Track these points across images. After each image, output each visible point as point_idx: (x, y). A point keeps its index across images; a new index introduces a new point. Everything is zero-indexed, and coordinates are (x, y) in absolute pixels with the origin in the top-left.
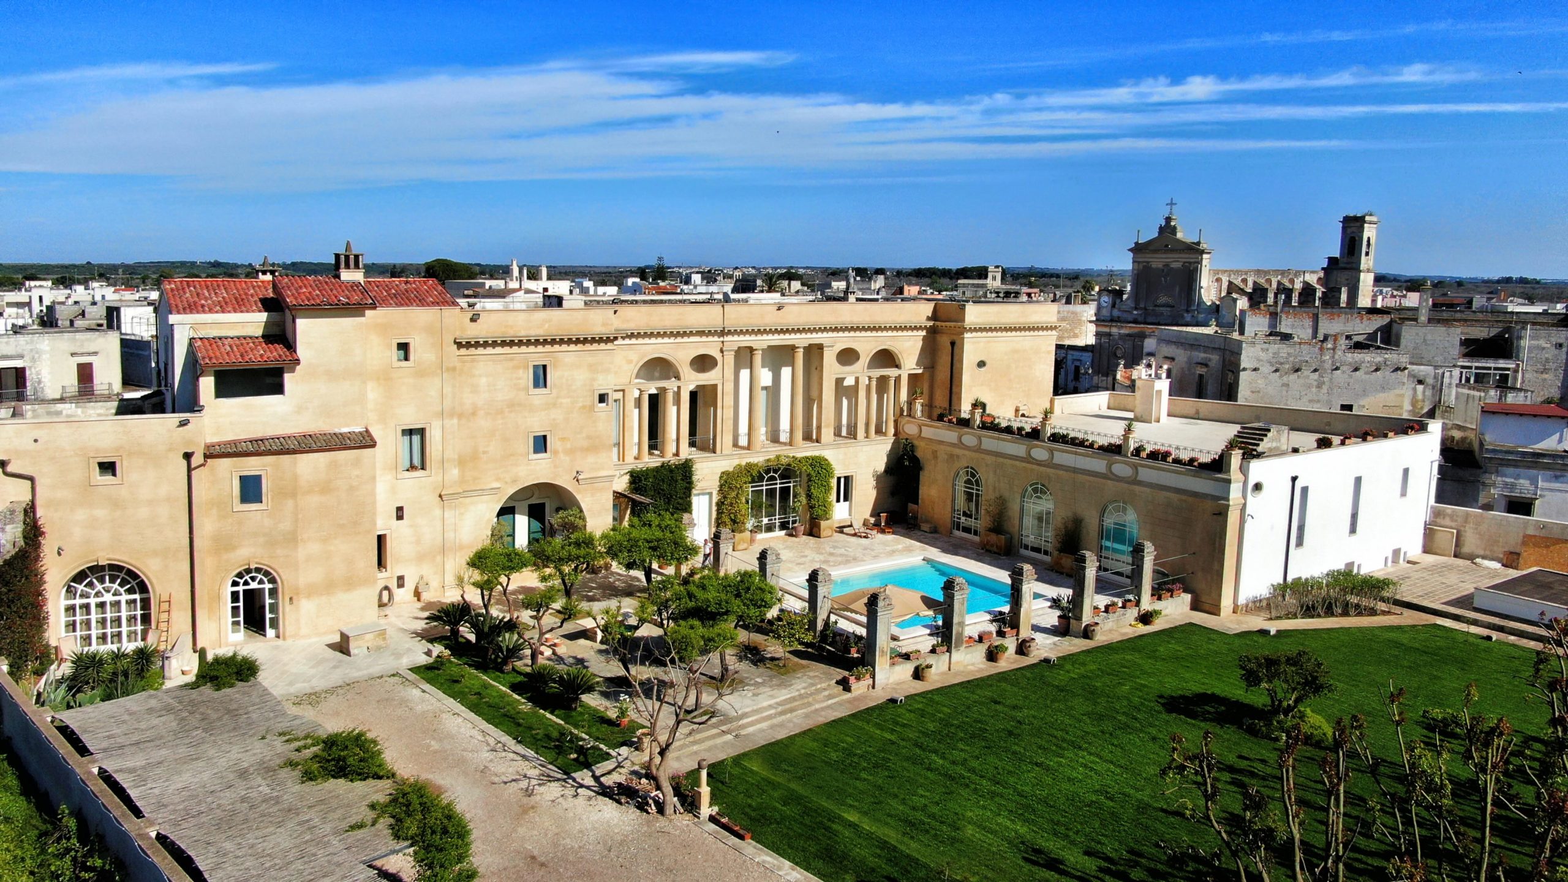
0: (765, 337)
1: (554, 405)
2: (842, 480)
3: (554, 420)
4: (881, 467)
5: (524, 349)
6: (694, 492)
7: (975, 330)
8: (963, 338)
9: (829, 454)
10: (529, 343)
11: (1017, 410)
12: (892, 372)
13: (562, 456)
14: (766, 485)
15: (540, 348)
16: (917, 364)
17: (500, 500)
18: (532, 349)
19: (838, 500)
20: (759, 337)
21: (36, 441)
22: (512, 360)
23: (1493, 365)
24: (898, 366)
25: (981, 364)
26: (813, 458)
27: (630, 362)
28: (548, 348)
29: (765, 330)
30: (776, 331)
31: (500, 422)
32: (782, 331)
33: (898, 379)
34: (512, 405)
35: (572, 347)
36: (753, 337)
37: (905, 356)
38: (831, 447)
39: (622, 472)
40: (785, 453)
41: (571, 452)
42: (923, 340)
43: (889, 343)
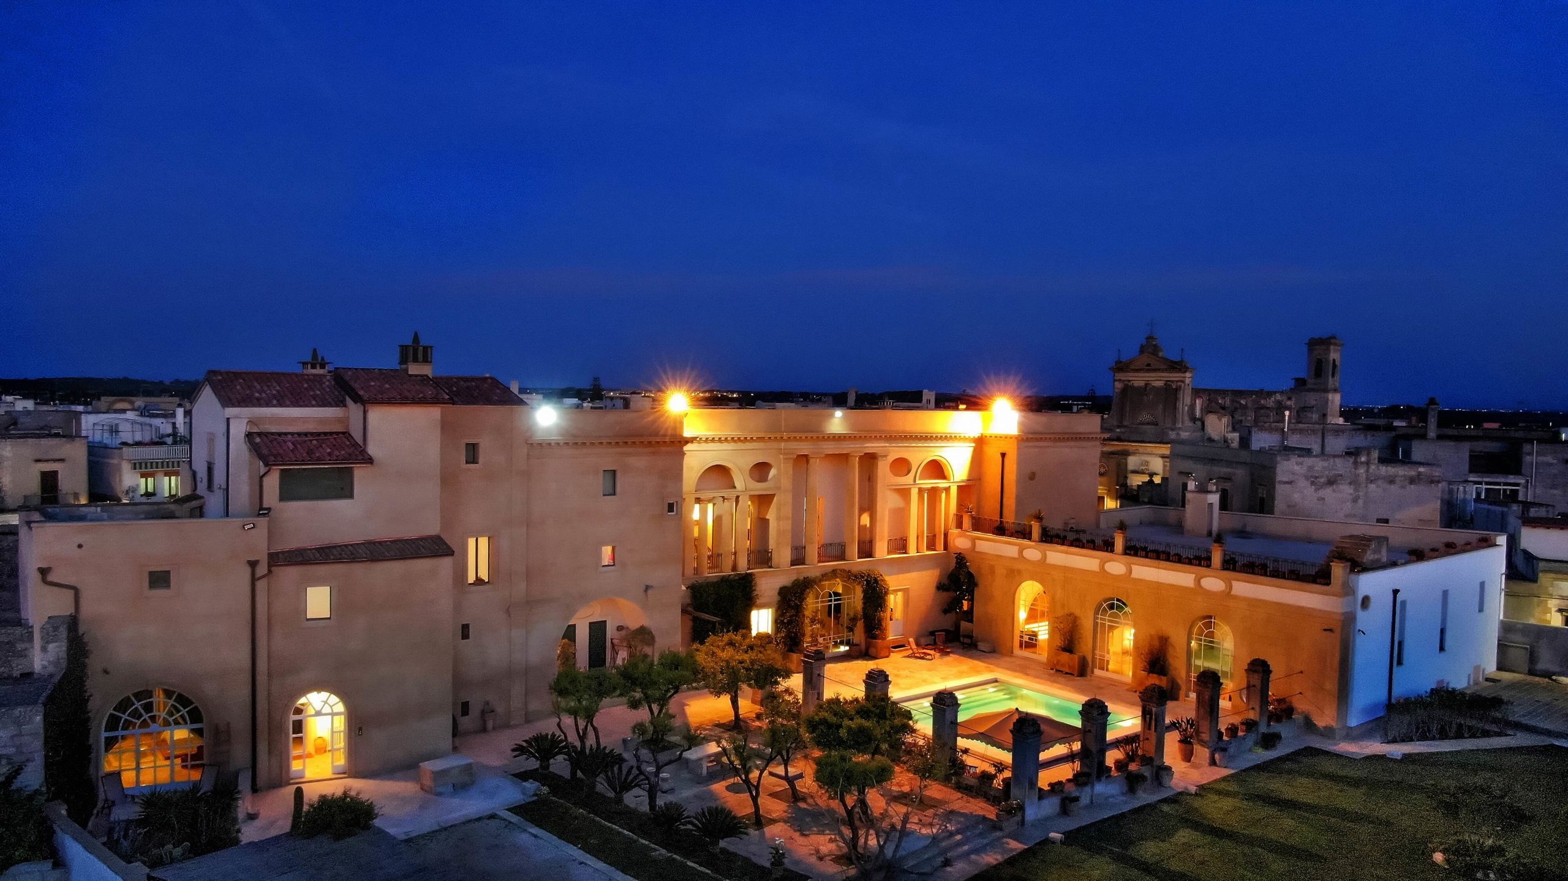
1: (624, 514)
3: (623, 529)
7: (1027, 440)
8: (1016, 449)
9: (882, 570)
13: (630, 569)
14: (822, 602)
17: (568, 617)
21: (80, 546)
22: (581, 464)
23: (1502, 480)
24: (946, 477)
25: (1032, 475)
27: (691, 469)
29: (823, 437)
30: (834, 439)
31: (568, 531)
34: (582, 513)
37: (954, 467)
38: (887, 561)
41: (640, 565)
43: (938, 454)
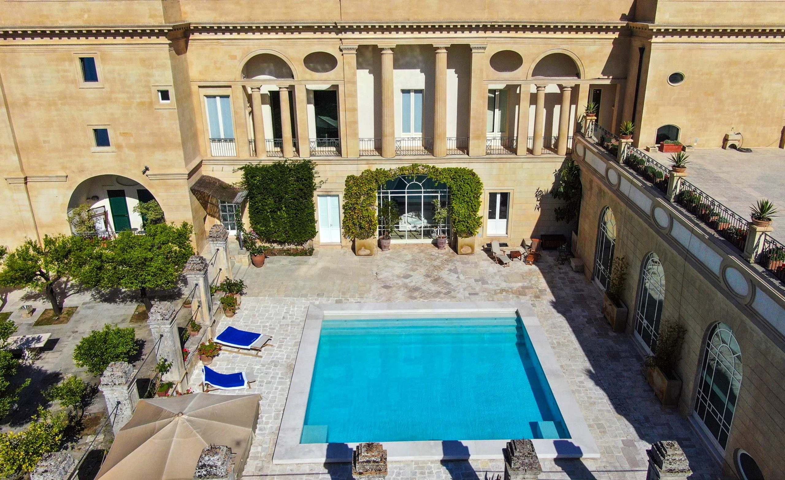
0: (394, 35)
1: (110, 99)
2: (499, 197)
3: (112, 114)
4: (547, 185)
5: (65, 40)
6: (315, 193)
7: (667, 33)
8: (651, 43)
9: (478, 169)
10: (71, 34)
11: (726, 140)
12: (569, 82)
13: (126, 150)
14: (408, 193)
15: (83, 40)
16: (604, 73)
17: (70, 187)
18: (74, 40)
19: (492, 215)
20: (387, 35)
22: (54, 51)
24: (578, 75)
25: (676, 78)
26: (456, 171)
27: (234, 57)
28: (92, 40)
29: (396, 27)
30: (412, 29)
31: (55, 113)
32: (419, 29)
33: (575, 90)
34: (64, 97)
35: (119, 40)
36: (379, 35)
37: (586, 62)
38: (483, 160)
39: (236, 168)
40: (424, 163)
41: (136, 147)
42: (613, 43)
43: (564, 47)
